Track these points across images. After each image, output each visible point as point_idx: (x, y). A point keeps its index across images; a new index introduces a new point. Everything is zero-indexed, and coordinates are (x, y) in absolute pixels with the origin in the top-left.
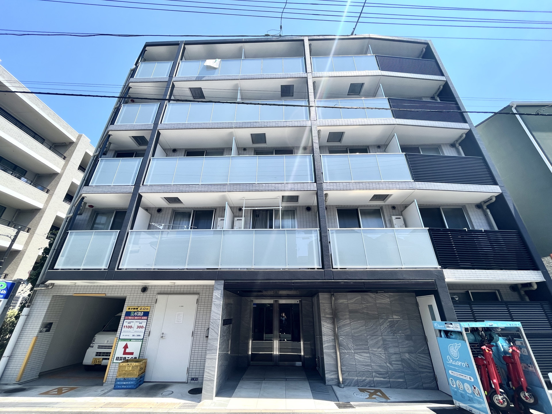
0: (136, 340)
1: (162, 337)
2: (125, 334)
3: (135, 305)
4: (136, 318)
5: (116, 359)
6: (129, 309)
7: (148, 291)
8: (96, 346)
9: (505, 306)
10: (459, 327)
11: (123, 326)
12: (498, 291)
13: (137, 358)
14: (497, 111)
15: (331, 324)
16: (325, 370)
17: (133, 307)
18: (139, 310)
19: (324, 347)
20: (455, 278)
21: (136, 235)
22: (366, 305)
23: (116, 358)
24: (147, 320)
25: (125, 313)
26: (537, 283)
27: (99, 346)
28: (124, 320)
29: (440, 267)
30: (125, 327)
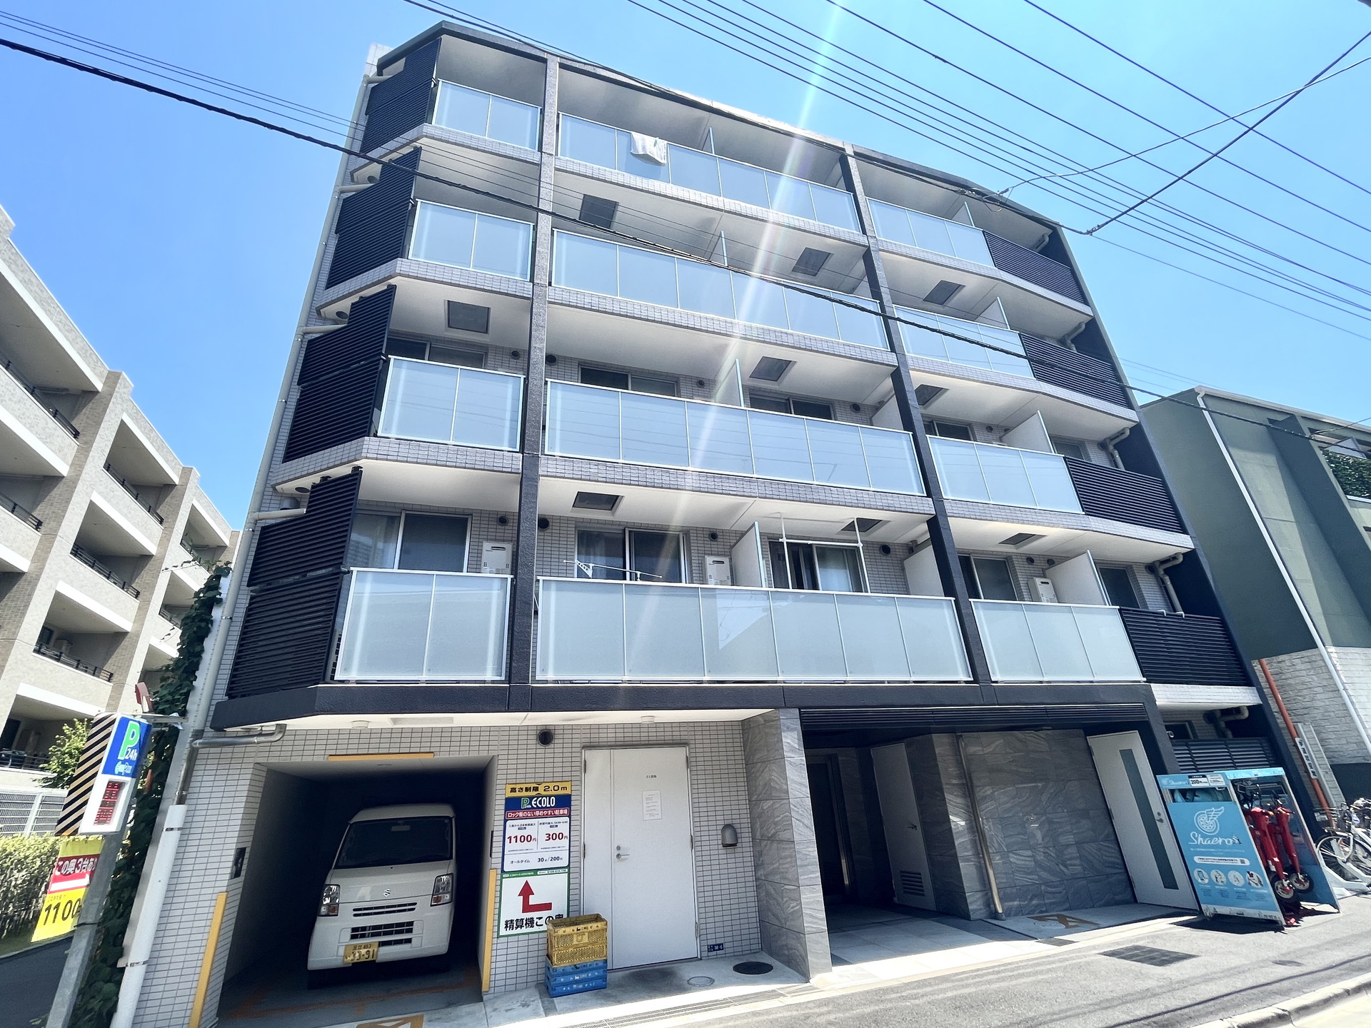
0: (550, 871)
1: (618, 856)
2: (516, 858)
3: (528, 781)
4: (537, 813)
5: (506, 927)
6: (513, 790)
7: (556, 741)
8: (346, 911)
9: (1224, 746)
10: (1222, 779)
11: (507, 837)
12: (1190, 722)
13: (565, 916)
14: (1166, 396)
15: (962, 797)
16: (966, 891)
17: (524, 786)
18: (541, 791)
19: (956, 845)
20: (1167, 700)
21: (558, 590)
22: (1012, 755)
23: (507, 924)
24: (570, 816)
25: (504, 802)
26: (1248, 707)
27: (355, 910)
28: (505, 821)
29: (1145, 679)
30: (513, 840)
